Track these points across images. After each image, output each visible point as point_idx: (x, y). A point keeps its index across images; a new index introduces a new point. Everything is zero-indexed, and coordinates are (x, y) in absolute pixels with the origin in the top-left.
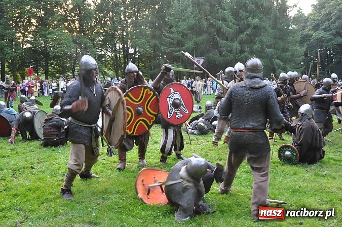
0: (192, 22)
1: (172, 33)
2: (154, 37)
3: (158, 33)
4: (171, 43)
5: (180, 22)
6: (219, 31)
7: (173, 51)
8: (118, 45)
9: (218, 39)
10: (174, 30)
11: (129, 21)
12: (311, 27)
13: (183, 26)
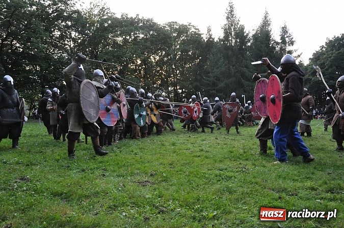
0: (224, 69)
1: (209, 77)
2: (196, 80)
3: (199, 77)
4: (209, 84)
5: (215, 70)
6: (243, 75)
7: (210, 89)
8: (170, 88)
9: (243, 80)
10: (211, 75)
11: (178, 71)
12: (310, 73)
13: (217, 71)
